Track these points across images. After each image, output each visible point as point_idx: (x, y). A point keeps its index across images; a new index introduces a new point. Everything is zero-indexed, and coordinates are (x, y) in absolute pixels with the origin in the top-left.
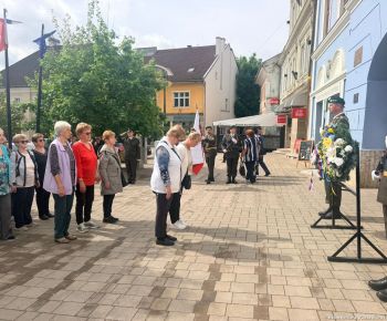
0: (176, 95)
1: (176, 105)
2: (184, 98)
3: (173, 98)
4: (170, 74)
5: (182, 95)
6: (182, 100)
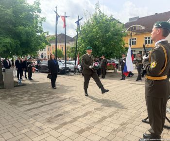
0: (146, 38)
3: (144, 39)
5: (149, 38)
6: (149, 41)
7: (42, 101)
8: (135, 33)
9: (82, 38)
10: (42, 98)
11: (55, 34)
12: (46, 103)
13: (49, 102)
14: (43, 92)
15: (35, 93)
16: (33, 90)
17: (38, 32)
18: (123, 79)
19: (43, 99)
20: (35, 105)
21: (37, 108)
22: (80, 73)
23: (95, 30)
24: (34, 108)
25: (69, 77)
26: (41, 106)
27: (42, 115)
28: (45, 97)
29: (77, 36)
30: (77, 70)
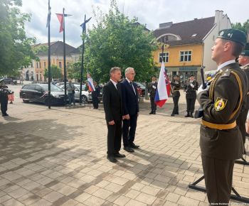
0: (182, 53)
1: (182, 60)
2: (188, 55)
3: (180, 55)
4: (178, 39)
5: (186, 53)
6: (186, 57)
7: (23, 157)
8: (168, 46)
9: (92, 50)
10: (24, 149)
11: (47, 42)
12: (31, 159)
13: (36, 156)
14: (27, 138)
15: (12, 140)
16: (9, 135)
17: (16, 39)
18: (153, 112)
19: (25, 152)
20: (9, 165)
21: (12, 170)
22: (89, 103)
23: (111, 38)
24: (8, 171)
25: (71, 110)
26: (22, 166)
27: (21, 184)
28: (30, 148)
29: (83, 46)
30: (84, 99)
